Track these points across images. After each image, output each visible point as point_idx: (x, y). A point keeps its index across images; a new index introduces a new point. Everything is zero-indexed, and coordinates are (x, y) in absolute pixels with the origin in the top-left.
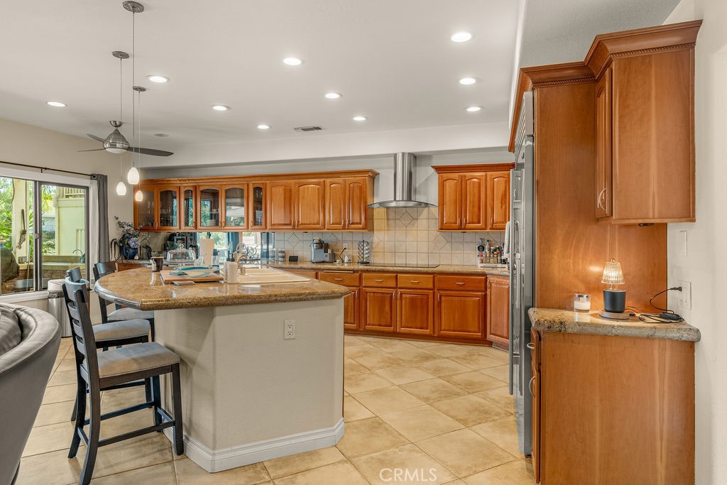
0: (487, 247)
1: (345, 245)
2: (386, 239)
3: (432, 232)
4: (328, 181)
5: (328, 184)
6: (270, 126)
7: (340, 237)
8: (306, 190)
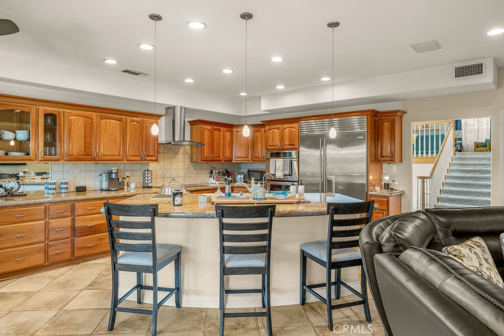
0: (214, 171)
1: (127, 174)
2: (158, 168)
3: (186, 162)
4: (129, 118)
5: (129, 122)
6: (117, 61)
7: (122, 167)
8: (108, 124)
